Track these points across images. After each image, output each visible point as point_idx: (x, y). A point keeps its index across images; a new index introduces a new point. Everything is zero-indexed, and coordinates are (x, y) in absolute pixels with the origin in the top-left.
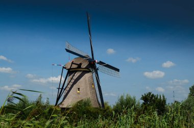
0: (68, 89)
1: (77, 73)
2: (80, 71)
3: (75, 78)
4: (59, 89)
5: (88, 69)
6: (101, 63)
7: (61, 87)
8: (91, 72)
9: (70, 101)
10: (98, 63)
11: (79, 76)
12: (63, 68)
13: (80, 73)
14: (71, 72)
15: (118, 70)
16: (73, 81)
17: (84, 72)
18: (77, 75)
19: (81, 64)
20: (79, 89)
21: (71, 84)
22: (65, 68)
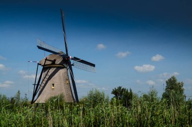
0: (43, 85)
1: (51, 70)
2: (55, 67)
3: (49, 74)
4: (35, 85)
5: (62, 65)
6: (75, 59)
7: (37, 83)
8: (65, 67)
9: (45, 96)
10: (72, 59)
11: (53, 72)
12: (38, 64)
13: (55, 69)
14: (46, 68)
15: (94, 65)
16: (47, 77)
17: (59, 68)
18: (52, 71)
19: (55, 60)
20: (53, 85)
21: (46, 80)
22: (40, 64)
